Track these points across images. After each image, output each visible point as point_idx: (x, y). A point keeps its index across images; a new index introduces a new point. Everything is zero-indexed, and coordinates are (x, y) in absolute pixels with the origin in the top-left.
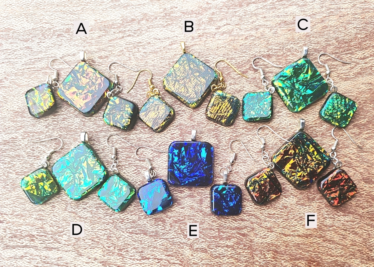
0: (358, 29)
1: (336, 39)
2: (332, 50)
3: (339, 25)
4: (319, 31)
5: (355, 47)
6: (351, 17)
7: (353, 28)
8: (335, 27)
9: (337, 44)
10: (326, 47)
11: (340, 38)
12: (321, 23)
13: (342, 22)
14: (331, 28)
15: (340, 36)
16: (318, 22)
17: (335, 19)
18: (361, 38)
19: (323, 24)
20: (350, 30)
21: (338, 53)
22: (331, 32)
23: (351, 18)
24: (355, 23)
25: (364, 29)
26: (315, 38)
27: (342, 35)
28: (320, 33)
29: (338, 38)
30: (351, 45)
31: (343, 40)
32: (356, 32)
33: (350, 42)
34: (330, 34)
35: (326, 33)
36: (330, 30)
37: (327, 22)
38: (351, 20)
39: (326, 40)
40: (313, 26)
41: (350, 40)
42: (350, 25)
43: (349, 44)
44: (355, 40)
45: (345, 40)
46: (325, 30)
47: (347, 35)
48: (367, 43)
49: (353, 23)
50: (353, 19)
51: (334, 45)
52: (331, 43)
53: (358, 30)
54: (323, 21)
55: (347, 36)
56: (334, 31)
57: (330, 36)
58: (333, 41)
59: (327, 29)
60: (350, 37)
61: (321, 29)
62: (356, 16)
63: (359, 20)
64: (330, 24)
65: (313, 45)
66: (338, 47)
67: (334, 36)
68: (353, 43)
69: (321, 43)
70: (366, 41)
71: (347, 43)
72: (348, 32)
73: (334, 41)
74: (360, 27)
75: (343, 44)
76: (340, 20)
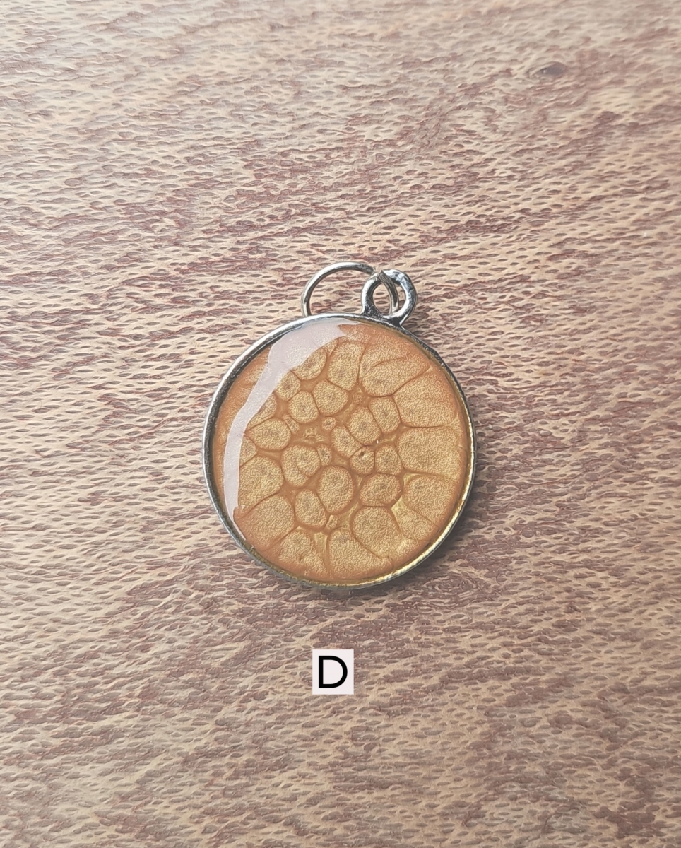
0: (361, 93)
1: (243, 151)
2: (221, 212)
3: (263, 75)
4: (160, 107)
5: (344, 191)
6: (328, 30)
7: (339, 91)
8: (245, 86)
9: (249, 175)
10: (191, 197)
11: (269, 146)
12: (170, 61)
13: (283, 55)
14: (220, 92)
15: (266, 134)
16: (158, 59)
17: (244, 39)
18: (377, 145)
19: (184, 68)
20: (322, 102)
21: (251, 227)
22: (221, 112)
23: (330, 37)
24: (349, 63)
25: (394, 94)
26: (133, 145)
27: (278, 130)
28: (161, 115)
29: (258, 143)
30: (326, 183)
31: (284, 154)
32: (353, 111)
33: (320, 165)
34: (215, 124)
35: (191, 114)
36: (214, 103)
37: (203, 57)
38: (331, 47)
39: (191, 154)
40: (127, 77)
41: (320, 157)
42: (324, 74)
43: (314, 176)
44: (348, 156)
45: (293, 156)
46: (187, 100)
47: (303, 126)
48: (408, 173)
49: (341, 64)
50: (337, 42)
51: (230, 184)
52: (216, 172)
53: (365, 102)
54: (181, 51)
55: (305, 132)
56: (239, 107)
57: (216, 133)
58: (232, 159)
59: (203, 96)
60: (320, 137)
61: (169, 93)
62: (356, 26)
63: (369, 48)
64: (218, 65)
65: (120, 181)
66: (253, 197)
67: (236, 133)
68: (335, 169)
69: (167, 172)
70: (402, 157)
71: (305, 170)
72: (312, 110)
73: (235, 163)
74: (374, 82)
75: (280, 176)
76: (273, 49)
